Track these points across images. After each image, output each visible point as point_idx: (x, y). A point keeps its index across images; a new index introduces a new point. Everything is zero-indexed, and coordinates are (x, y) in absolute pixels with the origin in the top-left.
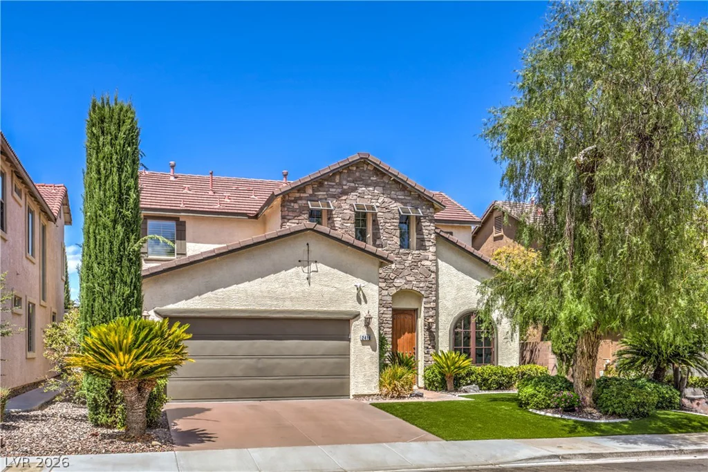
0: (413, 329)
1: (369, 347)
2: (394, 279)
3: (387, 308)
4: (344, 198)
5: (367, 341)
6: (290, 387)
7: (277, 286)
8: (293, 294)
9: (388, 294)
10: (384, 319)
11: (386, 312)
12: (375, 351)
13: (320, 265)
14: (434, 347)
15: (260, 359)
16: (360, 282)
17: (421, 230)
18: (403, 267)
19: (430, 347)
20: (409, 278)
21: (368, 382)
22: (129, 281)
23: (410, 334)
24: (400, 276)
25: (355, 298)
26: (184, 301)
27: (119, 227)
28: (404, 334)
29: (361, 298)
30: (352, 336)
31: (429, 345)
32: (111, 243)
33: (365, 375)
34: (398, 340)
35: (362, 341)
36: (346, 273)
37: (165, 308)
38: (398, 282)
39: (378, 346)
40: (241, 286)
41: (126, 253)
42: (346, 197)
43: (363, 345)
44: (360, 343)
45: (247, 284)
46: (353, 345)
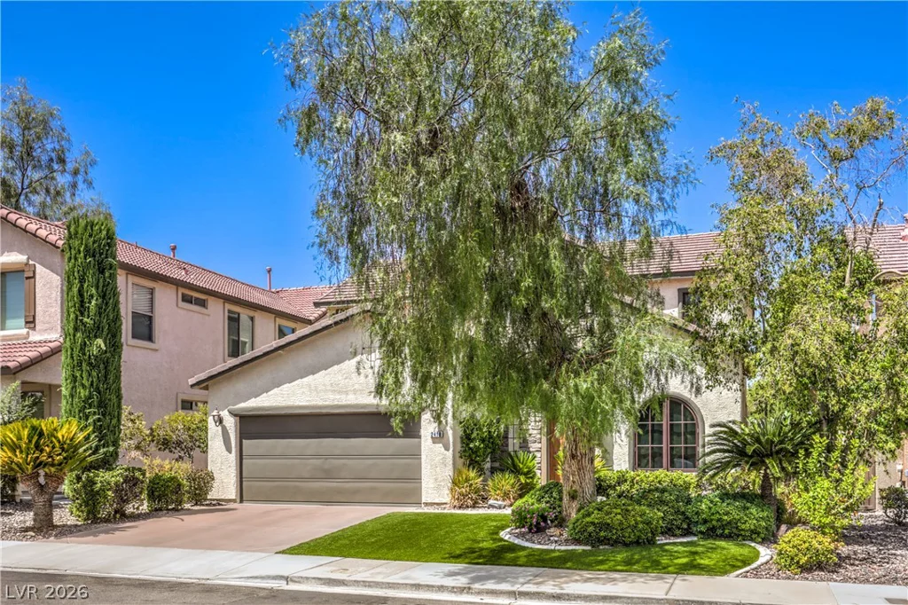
1: (441, 445)
5: (440, 437)
6: (356, 491)
7: (340, 378)
8: (356, 386)
12: (448, 450)
15: (327, 459)
21: (438, 488)
26: (253, 399)
30: (423, 432)
33: (436, 479)
35: (432, 437)
37: (243, 405)
39: (451, 444)
40: (305, 380)
43: (434, 443)
44: (430, 440)
45: (311, 377)
46: (423, 442)
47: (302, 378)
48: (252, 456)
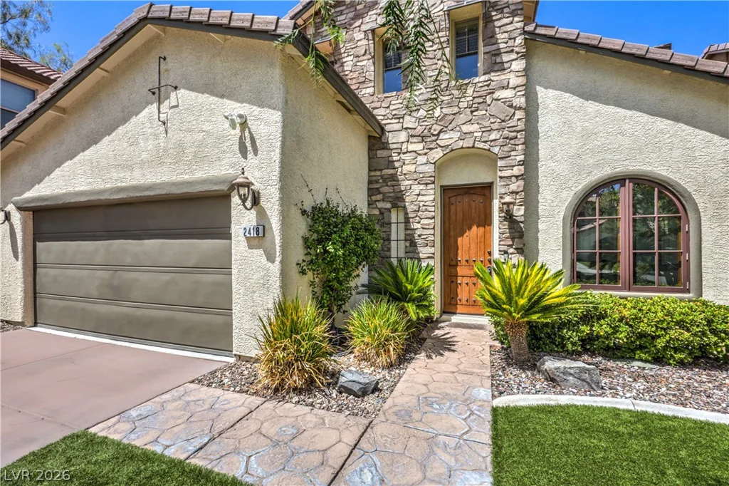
0: (485, 220)
1: (261, 251)
2: (438, 134)
3: (427, 184)
4: (357, 24)
7: (125, 145)
8: (144, 156)
9: (428, 162)
10: (421, 204)
11: (423, 192)
13: (182, 93)
14: (520, 251)
15: (116, 270)
17: (493, 36)
18: (456, 110)
19: (511, 250)
20: (465, 128)
23: (481, 229)
24: (450, 127)
25: (236, 148)
28: (470, 229)
29: (247, 146)
30: (233, 229)
31: (510, 246)
34: (459, 240)
37: (22, 197)
38: (448, 138)
39: (278, 248)
40: (87, 152)
42: (361, 21)
43: (250, 247)
44: (244, 243)
45: (93, 148)
46: (233, 247)
47: (83, 151)
48: (46, 264)
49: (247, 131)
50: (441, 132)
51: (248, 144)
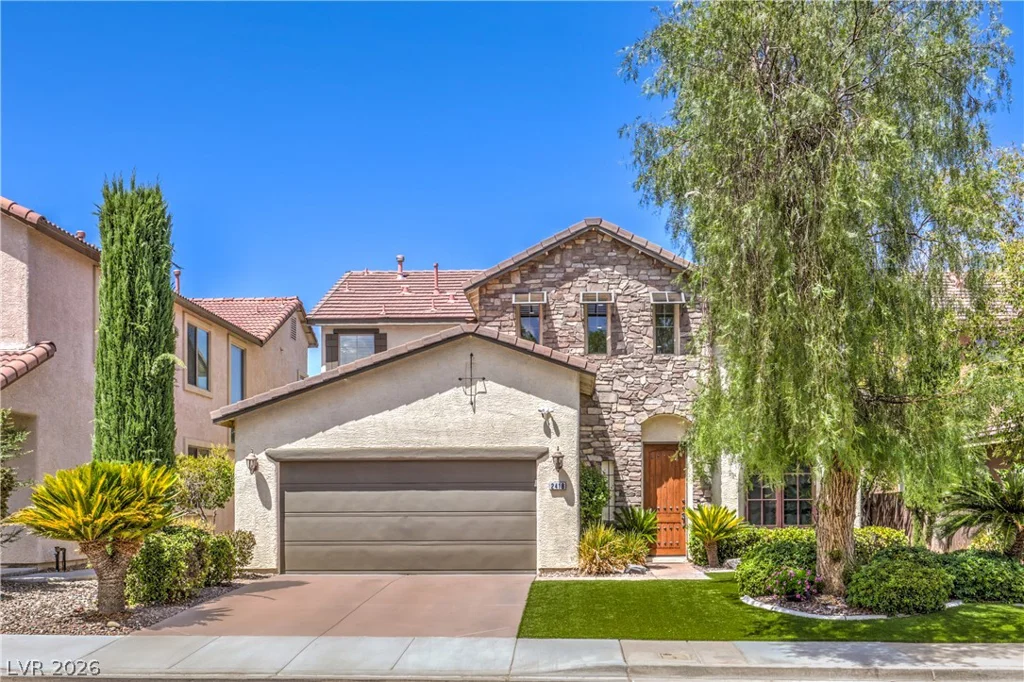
0: (679, 472)
2: (644, 400)
3: (634, 442)
4: (568, 285)
5: (560, 490)
6: (449, 556)
7: (428, 415)
8: (450, 426)
9: (635, 423)
10: (630, 459)
11: (631, 449)
12: (572, 505)
13: (489, 383)
14: (709, 500)
15: (407, 516)
16: (547, 405)
17: (688, 324)
18: (659, 381)
19: (702, 499)
20: (667, 397)
21: (561, 551)
22: (142, 415)
23: (677, 481)
24: (655, 394)
25: (542, 429)
26: (303, 440)
27: (129, 346)
28: (667, 480)
29: (550, 427)
30: (538, 484)
31: (702, 496)
32: (119, 366)
33: (556, 540)
34: (658, 490)
35: (552, 490)
36: (528, 393)
37: (279, 449)
38: (652, 404)
39: (576, 497)
41: (140, 378)
42: (570, 284)
43: (554, 496)
44: (549, 494)
45: (387, 413)
46: (538, 499)
47: (373, 414)
48: (298, 514)
49: (550, 419)
50: (646, 397)
51: (551, 427)
